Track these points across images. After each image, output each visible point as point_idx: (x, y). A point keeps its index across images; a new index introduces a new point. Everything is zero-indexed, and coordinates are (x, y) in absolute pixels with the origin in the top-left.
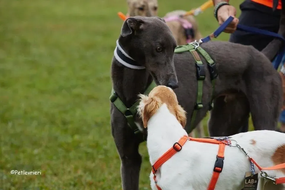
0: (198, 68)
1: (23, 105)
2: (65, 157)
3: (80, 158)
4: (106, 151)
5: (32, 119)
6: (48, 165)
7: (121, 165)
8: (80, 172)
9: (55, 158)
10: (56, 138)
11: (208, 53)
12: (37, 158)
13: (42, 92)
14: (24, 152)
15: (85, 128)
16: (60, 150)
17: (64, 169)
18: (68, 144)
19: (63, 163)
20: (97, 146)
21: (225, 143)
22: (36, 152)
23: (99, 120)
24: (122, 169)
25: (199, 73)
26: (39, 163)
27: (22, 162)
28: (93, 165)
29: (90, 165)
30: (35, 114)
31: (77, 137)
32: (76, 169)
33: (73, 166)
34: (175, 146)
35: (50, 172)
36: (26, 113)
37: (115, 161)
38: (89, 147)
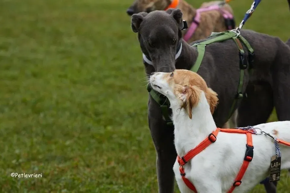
0: (241, 57)
1: (55, 96)
2: (97, 148)
3: (113, 149)
4: (139, 142)
5: (65, 109)
6: (81, 156)
7: (157, 158)
8: (113, 164)
9: (87, 149)
10: (89, 129)
11: (248, 41)
12: (69, 149)
13: (74, 83)
14: (56, 143)
15: (118, 119)
16: (92, 141)
17: (96, 161)
18: (101, 135)
19: (95, 155)
20: (130, 137)
21: (251, 132)
22: (68, 143)
23: (132, 111)
24: (158, 162)
25: (243, 62)
26: (72, 155)
27: (53, 153)
28: (126, 156)
29: (123, 156)
30: (68, 104)
31: (109, 128)
32: (109, 161)
33: (105, 158)
34: (210, 137)
35: (82, 163)
36: (57, 103)
37: (149, 153)
38: (122, 138)
